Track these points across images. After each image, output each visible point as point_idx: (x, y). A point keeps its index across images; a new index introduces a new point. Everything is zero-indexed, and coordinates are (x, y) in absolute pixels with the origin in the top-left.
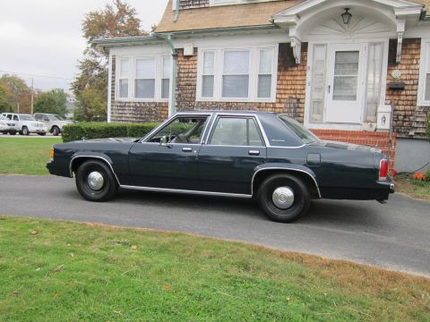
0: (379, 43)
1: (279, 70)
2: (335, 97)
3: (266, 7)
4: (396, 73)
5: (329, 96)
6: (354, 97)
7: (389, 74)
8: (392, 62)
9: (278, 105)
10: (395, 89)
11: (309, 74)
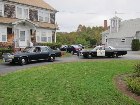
0: (29, 30)
1: (8, 34)
2: (21, 41)
3: (3, 18)
4: (32, 36)
5: (20, 41)
6: (25, 41)
7: (31, 36)
8: (31, 34)
9: (8, 43)
10: (32, 39)
11: (15, 35)
